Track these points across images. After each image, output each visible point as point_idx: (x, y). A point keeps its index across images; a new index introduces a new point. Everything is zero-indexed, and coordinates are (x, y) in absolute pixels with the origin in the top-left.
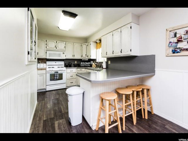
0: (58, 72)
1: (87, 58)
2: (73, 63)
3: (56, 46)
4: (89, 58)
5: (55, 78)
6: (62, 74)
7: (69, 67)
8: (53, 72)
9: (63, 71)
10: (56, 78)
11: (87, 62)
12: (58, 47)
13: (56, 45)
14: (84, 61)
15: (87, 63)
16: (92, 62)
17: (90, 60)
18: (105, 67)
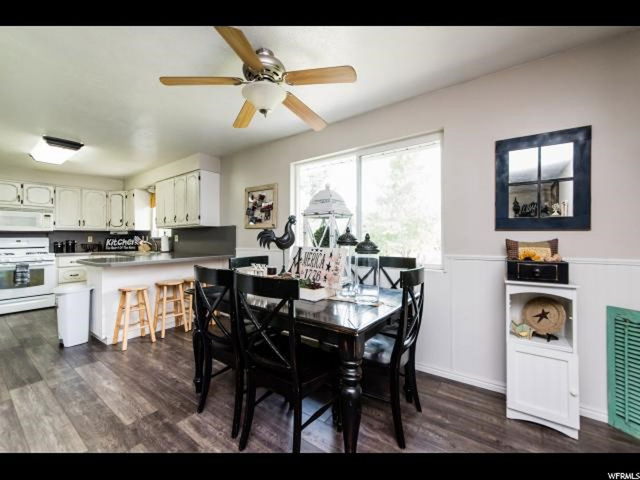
0: (27, 267)
1: (124, 229)
2: (78, 242)
3: (19, 197)
4: (130, 228)
5: (19, 280)
6: (43, 270)
7: (67, 251)
8: (12, 267)
9: (44, 263)
10: (22, 282)
11: (127, 239)
12: (27, 198)
13: (20, 194)
14: (117, 237)
15: (124, 241)
16: (137, 238)
17: (132, 234)
18: (167, 250)
